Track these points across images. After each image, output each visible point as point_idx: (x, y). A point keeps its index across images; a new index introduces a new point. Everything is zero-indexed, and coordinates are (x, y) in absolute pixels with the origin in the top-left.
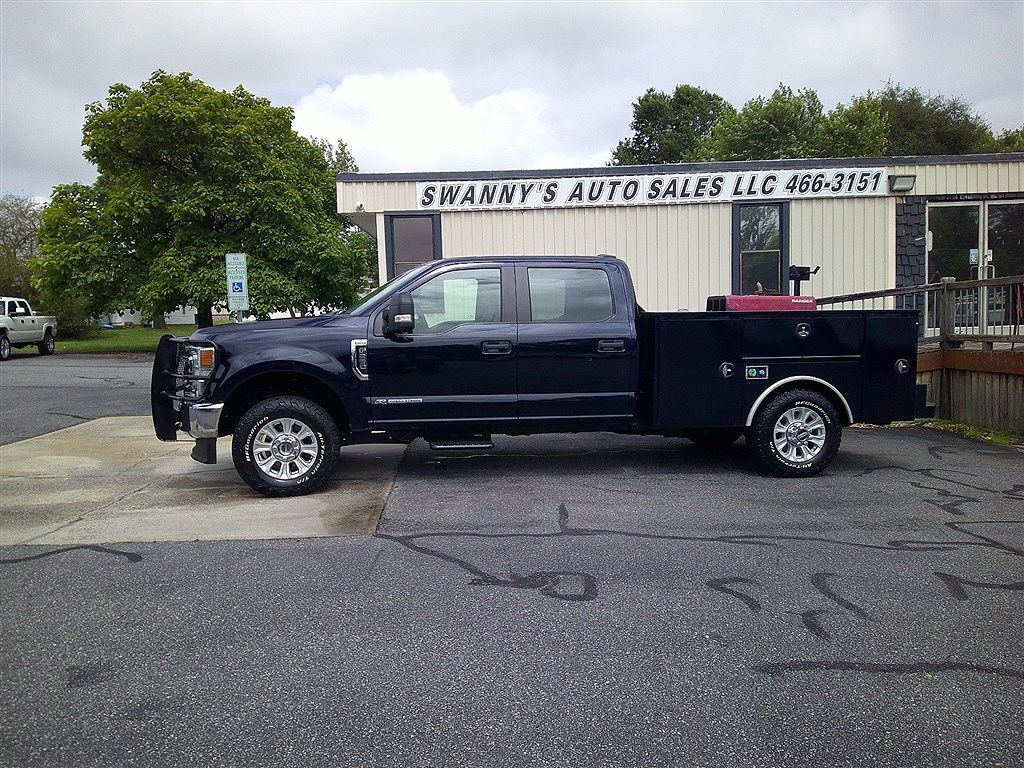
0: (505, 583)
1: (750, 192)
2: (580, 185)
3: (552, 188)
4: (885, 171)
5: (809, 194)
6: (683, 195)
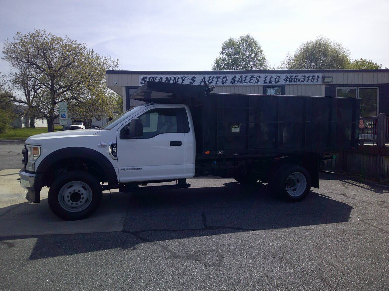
1: (270, 82)
2: (205, 78)
3: (194, 78)
4: (321, 75)
5: (292, 83)
6: (245, 82)
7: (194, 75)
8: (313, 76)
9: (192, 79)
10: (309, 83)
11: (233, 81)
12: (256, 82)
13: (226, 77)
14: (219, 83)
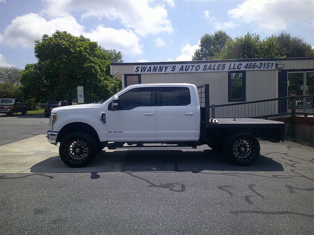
0: (159, 186)
1: (234, 69)
2: (182, 66)
3: (174, 67)
4: (275, 62)
5: (252, 69)
6: (214, 69)
7: (174, 65)
8: (268, 63)
9: (173, 68)
10: (265, 69)
11: (205, 69)
12: (222, 69)
13: (199, 66)
14: (194, 70)
